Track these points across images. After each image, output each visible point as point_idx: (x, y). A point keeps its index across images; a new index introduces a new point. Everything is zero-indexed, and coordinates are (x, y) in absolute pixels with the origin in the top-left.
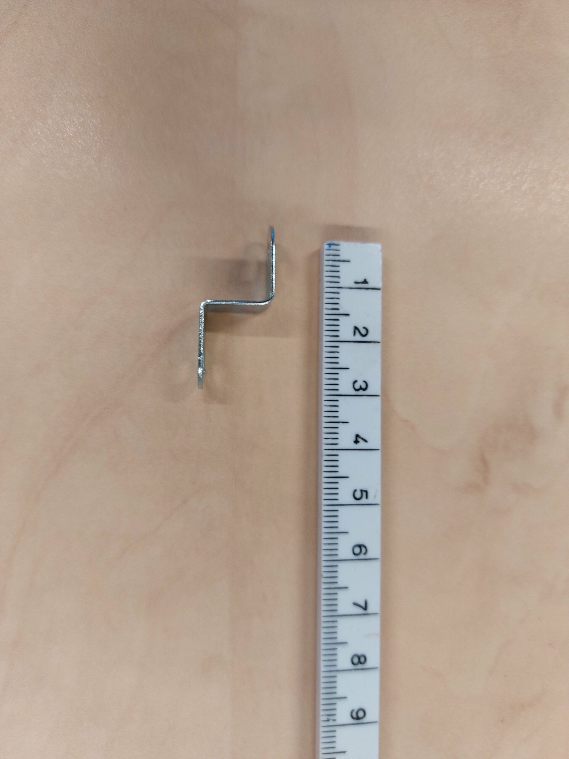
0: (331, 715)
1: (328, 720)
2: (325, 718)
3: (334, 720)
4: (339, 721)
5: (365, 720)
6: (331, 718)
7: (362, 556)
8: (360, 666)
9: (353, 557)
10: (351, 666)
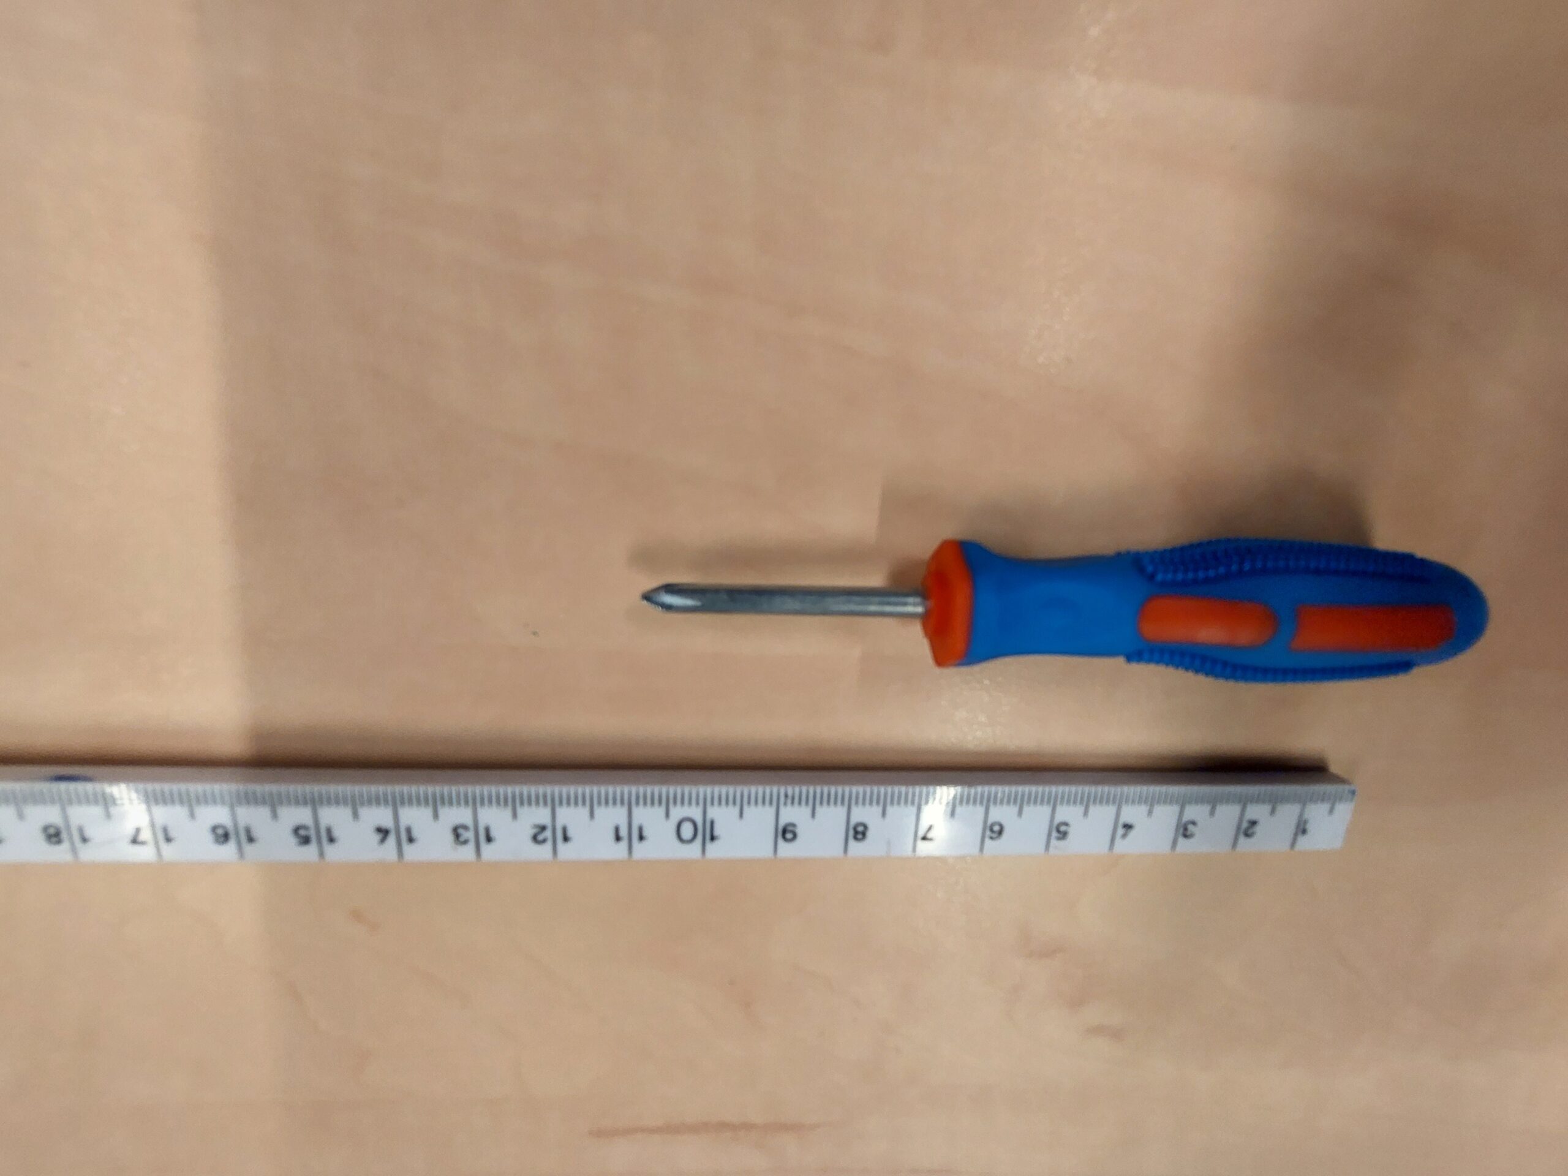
0: (792, 800)
1: (786, 796)
2: (790, 793)
3: (785, 804)
4: (783, 810)
5: (780, 841)
6: (789, 801)
7: (988, 833)
8: (851, 833)
9: (989, 822)
10: (853, 821)
